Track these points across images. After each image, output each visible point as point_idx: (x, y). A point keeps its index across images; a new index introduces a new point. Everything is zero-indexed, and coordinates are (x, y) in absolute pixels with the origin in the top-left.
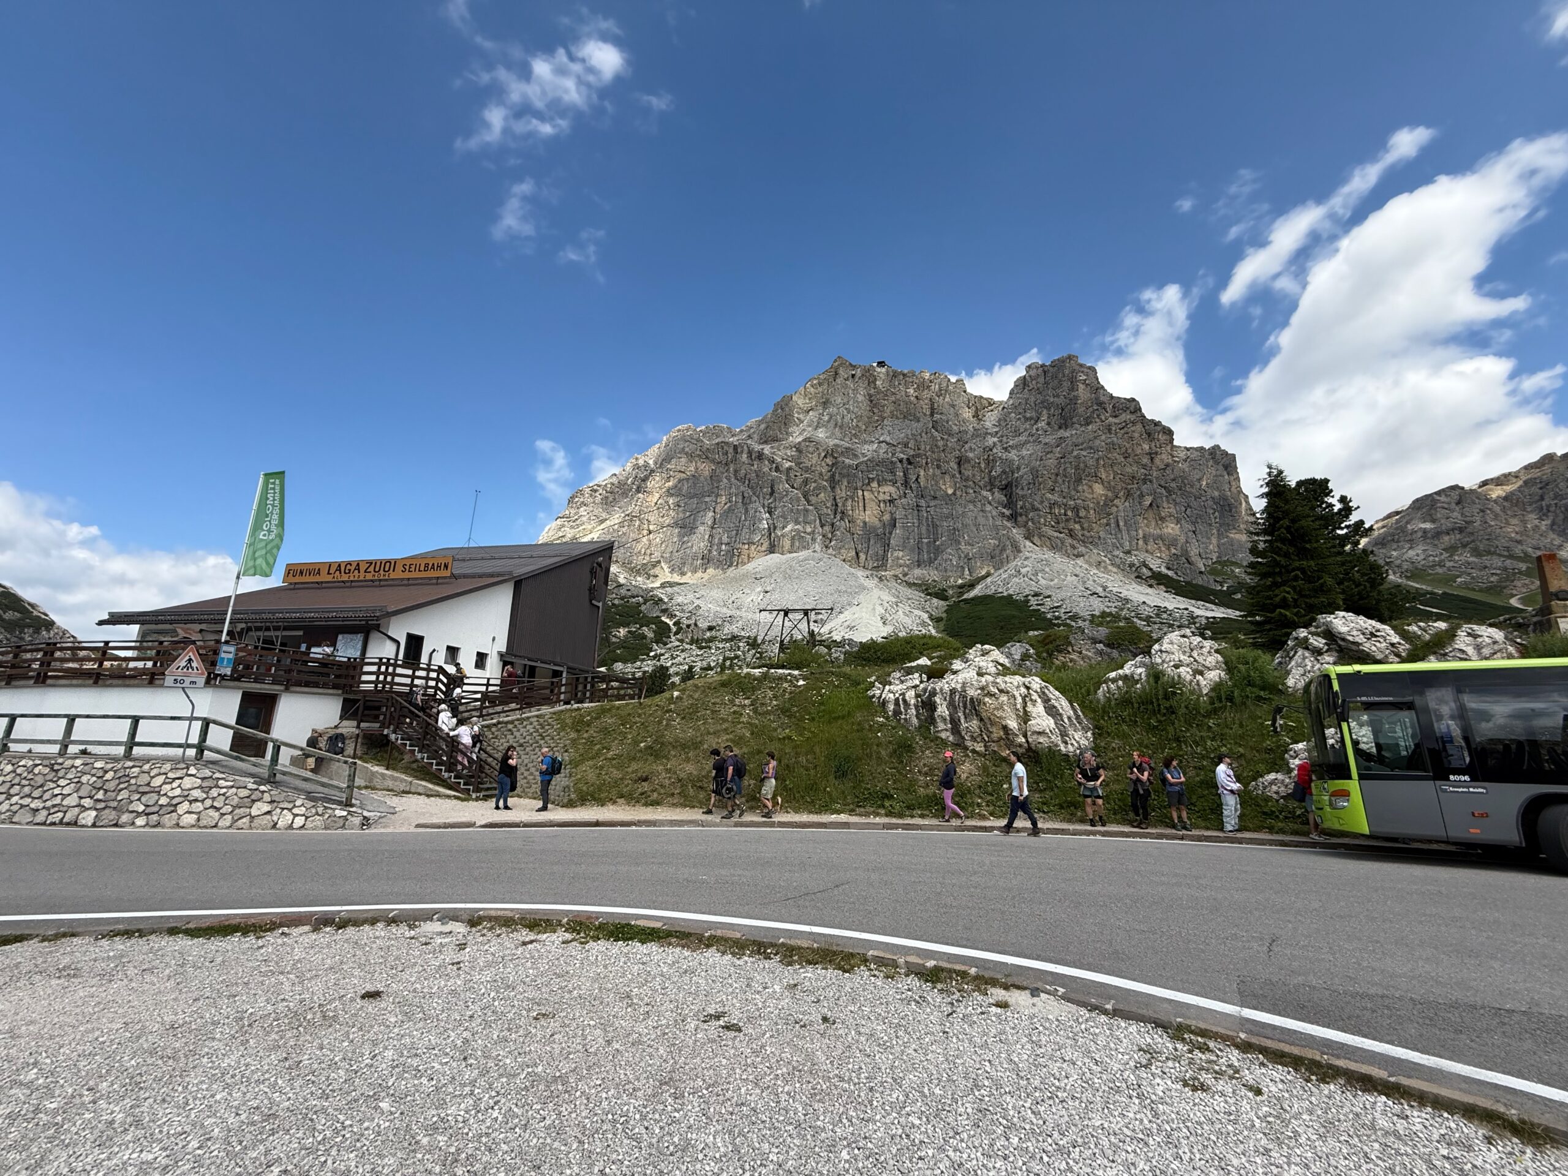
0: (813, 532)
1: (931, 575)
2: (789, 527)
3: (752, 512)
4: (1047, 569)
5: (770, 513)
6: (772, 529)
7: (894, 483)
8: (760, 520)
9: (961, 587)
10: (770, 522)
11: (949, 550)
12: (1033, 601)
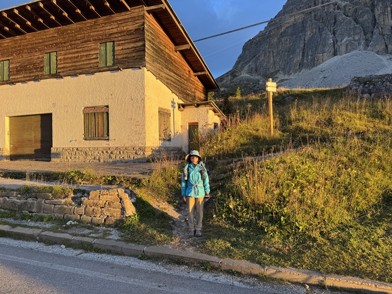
0: (359, 39)
2: (345, 40)
3: (324, 36)
5: (334, 34)
10: (334, 39)
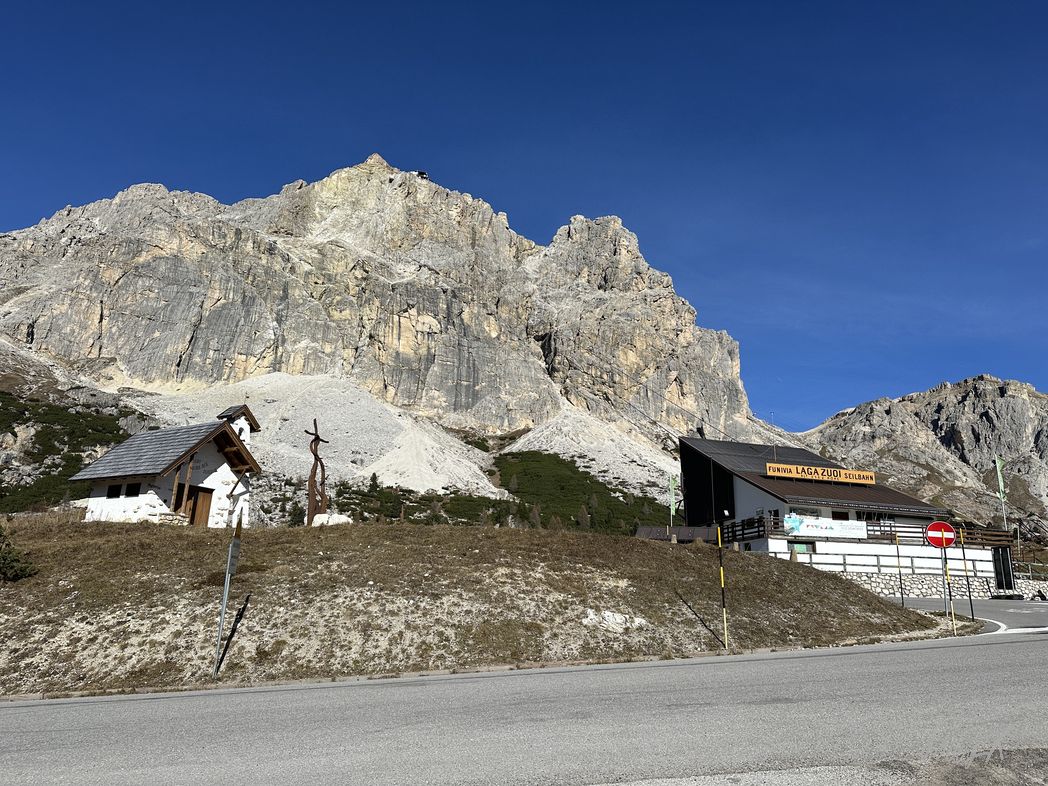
1: (468, 421)
4: (586, 431)
6: (279, 341)
7: (435, 316)
8: (265, 328)
9: (502, 438)
11: (488, 398)
12: (579, 463)
